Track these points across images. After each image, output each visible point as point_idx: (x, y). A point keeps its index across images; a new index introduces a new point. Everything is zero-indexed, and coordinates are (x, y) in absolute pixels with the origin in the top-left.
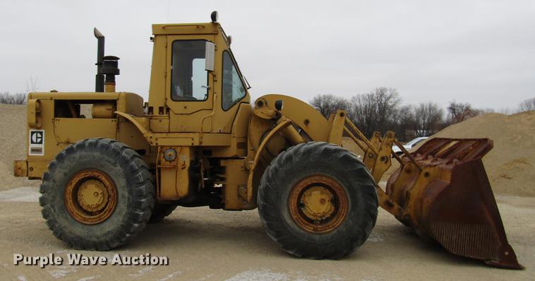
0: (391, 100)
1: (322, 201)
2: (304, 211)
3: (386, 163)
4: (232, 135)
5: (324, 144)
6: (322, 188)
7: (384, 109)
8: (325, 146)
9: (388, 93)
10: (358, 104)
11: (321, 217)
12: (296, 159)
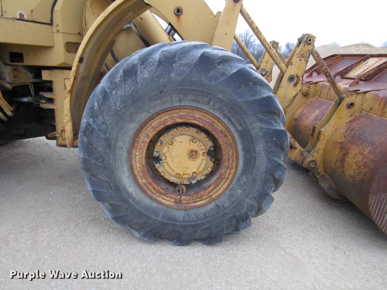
1: (193, 154)
2: (160, 170)
3: (295, 85)
4: (55, 28)
5: (202, 46)
6: (193, 130)
7: (248, 43)
8: (204, 50)
11: (189, 179)
12: (144, 74)
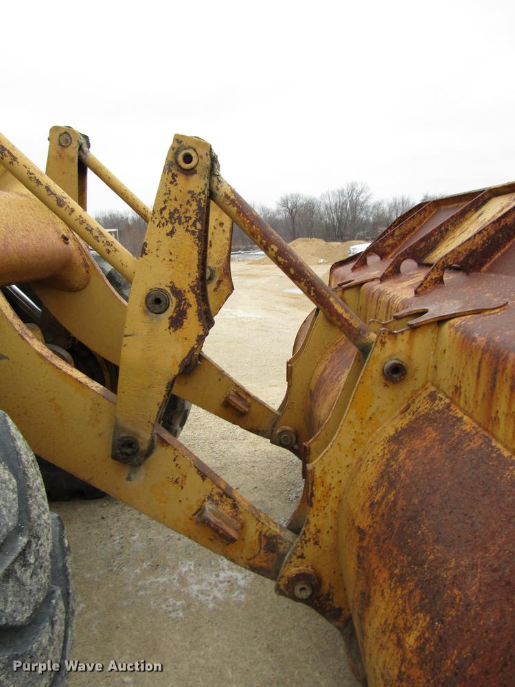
0: (362, 195)
7: (355, 205)
9: (359, 188)
10: (327, 201)
